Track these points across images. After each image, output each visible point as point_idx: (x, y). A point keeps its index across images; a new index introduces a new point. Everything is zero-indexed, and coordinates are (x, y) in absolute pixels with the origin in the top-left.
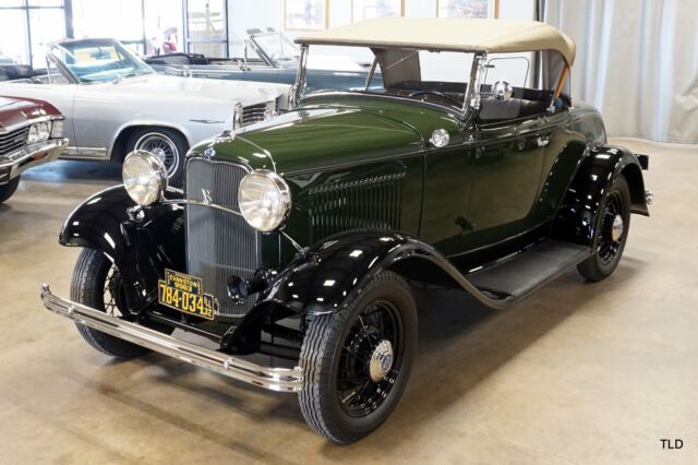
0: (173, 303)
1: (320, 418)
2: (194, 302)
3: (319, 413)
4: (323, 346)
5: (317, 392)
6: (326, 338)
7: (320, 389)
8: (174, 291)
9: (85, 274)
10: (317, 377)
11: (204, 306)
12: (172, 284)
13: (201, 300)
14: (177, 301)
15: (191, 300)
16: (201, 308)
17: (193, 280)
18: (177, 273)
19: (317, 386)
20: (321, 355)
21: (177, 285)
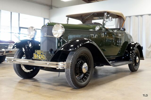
0: (37, 58)
1: (70, 78)
2: (41, 57)
3: (70, 77)
4: (71, 60)
5: (70, 71)
6: (72, 58)
7: (70, 70)
8: (37, 55)
9: (17, 56)
10: (70, 67)
11: (44, 57)
12: (36, 53)
13: (43, 56)
14: (37, 57)
15: (41, 56)
16: (43, 58)
17: (41, 51)
18: (38, 51)
19: (70, 69)
20: (71, 61)
21: (37, 53)
